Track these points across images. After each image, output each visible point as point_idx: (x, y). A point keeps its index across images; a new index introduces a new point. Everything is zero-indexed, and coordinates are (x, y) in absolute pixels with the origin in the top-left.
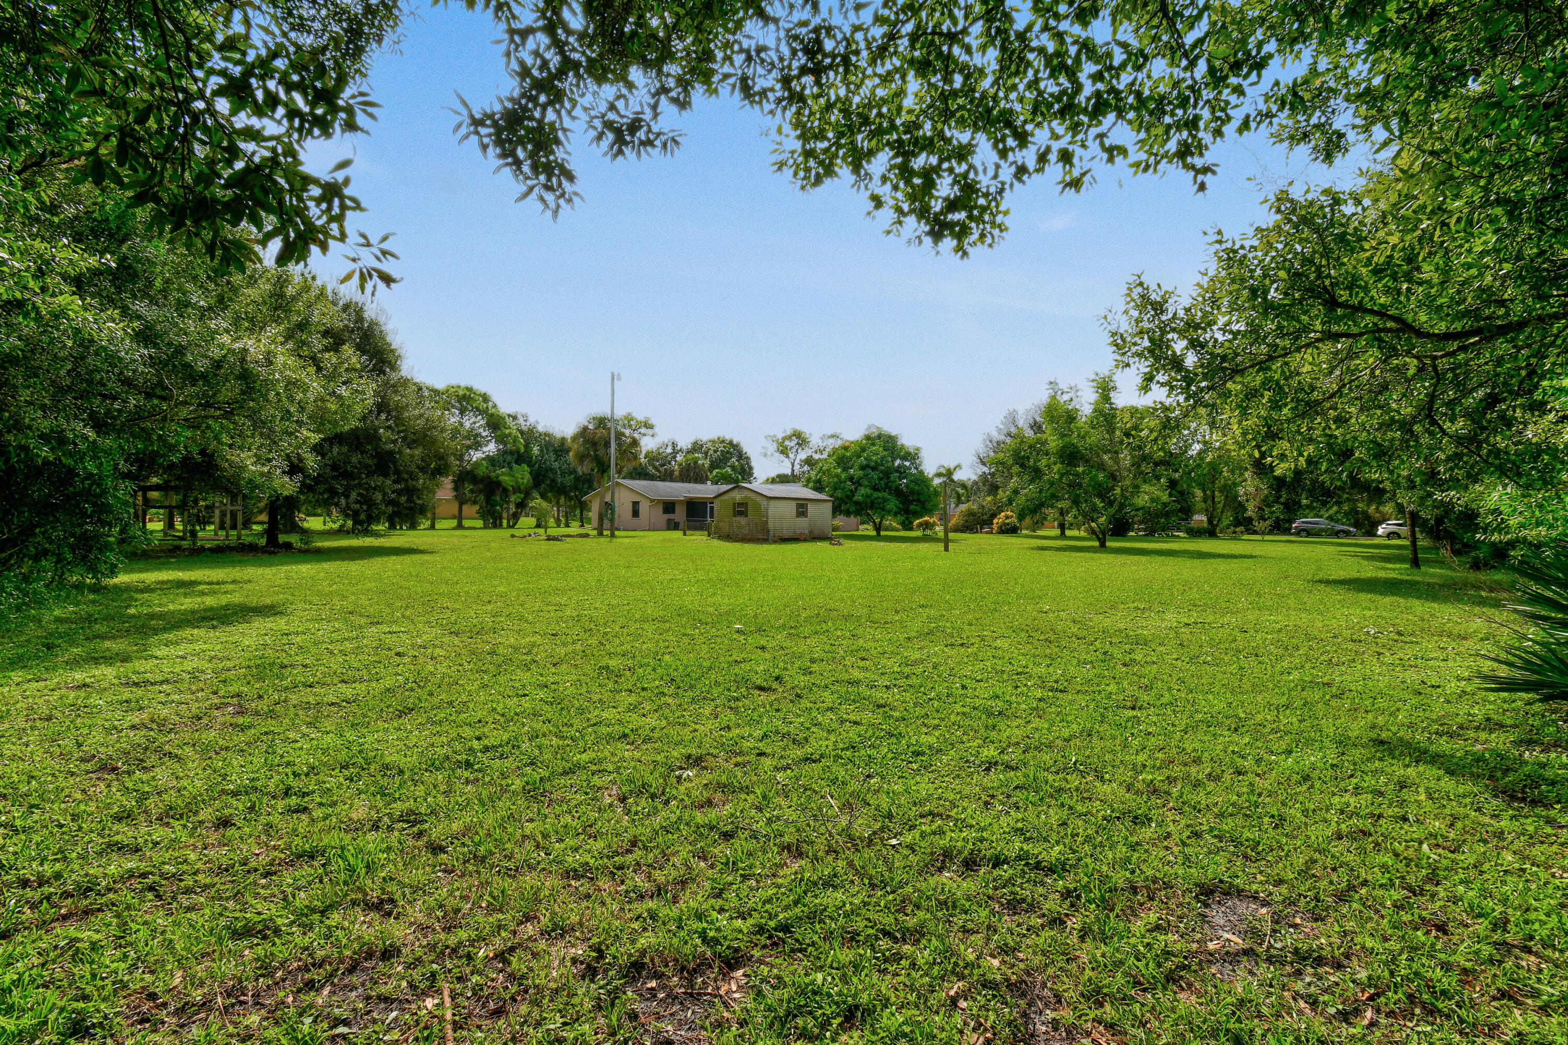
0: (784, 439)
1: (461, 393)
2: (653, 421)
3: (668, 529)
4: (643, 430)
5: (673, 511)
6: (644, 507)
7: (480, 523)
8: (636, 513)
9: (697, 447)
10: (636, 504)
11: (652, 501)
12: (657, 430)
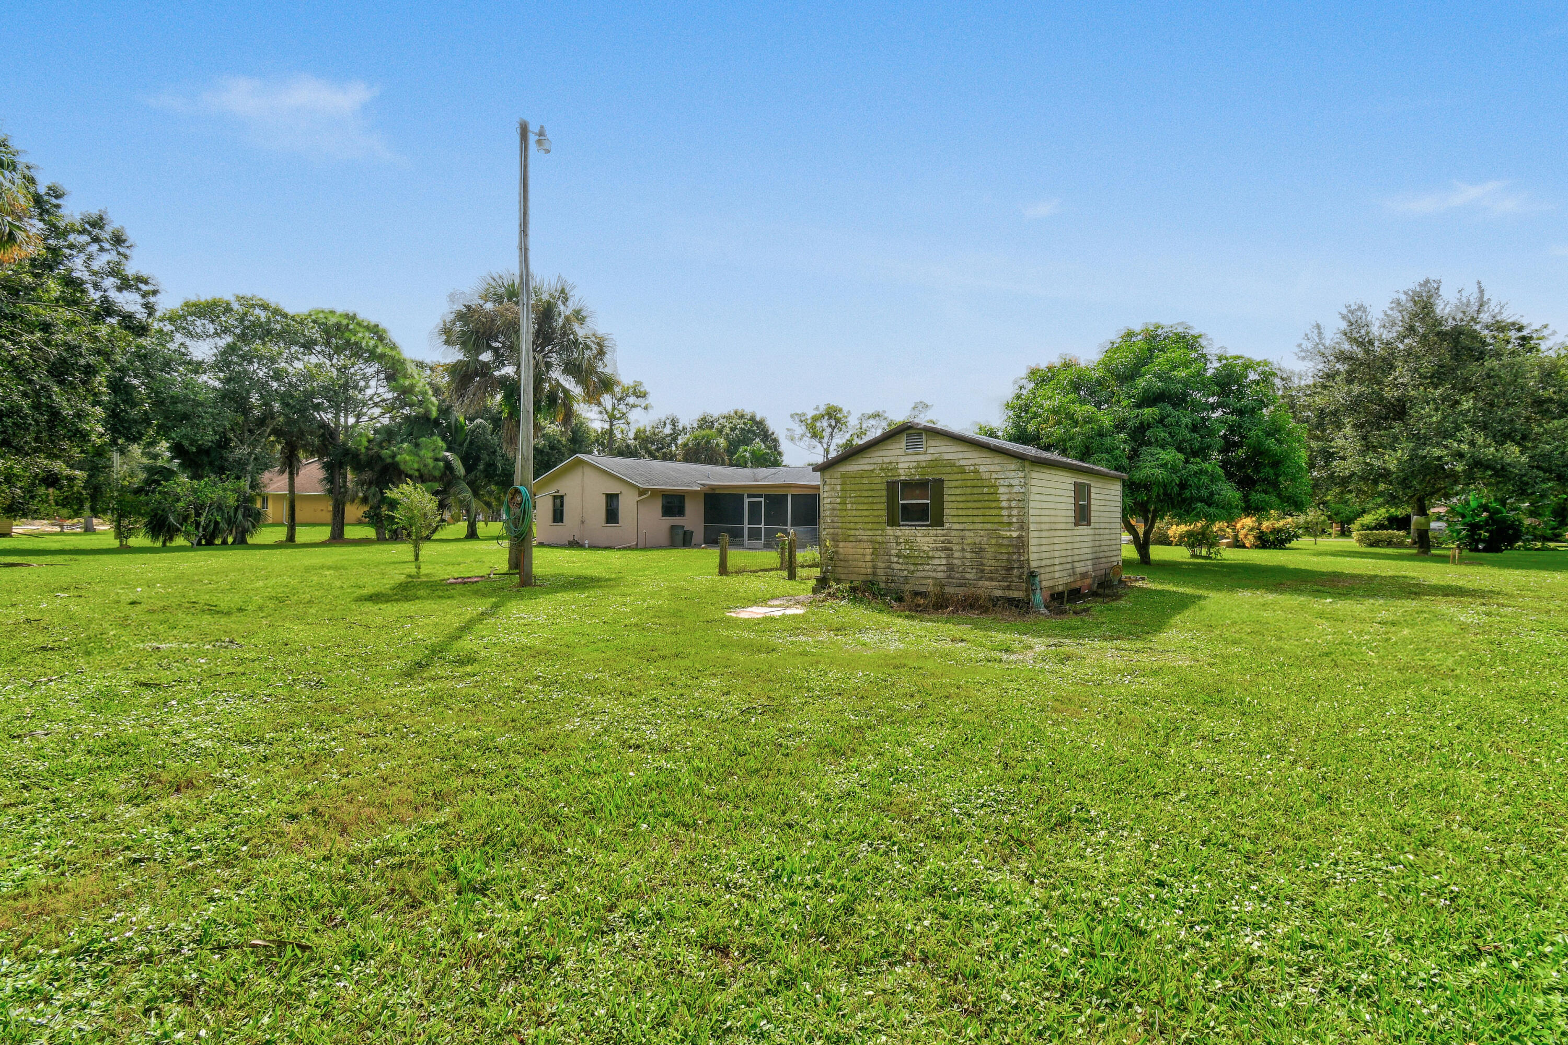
0: (815, 419)
1: (333, 320)
2: (646, 387)
3: (673, 545)
4: (632, 400)
5: (680, 512)
6: (628, 504)
7: (371, 533)
8: (612, 516)
9: (705, 423)
10: (612, 499)
11: (642, 492)
12: (650, 400)
